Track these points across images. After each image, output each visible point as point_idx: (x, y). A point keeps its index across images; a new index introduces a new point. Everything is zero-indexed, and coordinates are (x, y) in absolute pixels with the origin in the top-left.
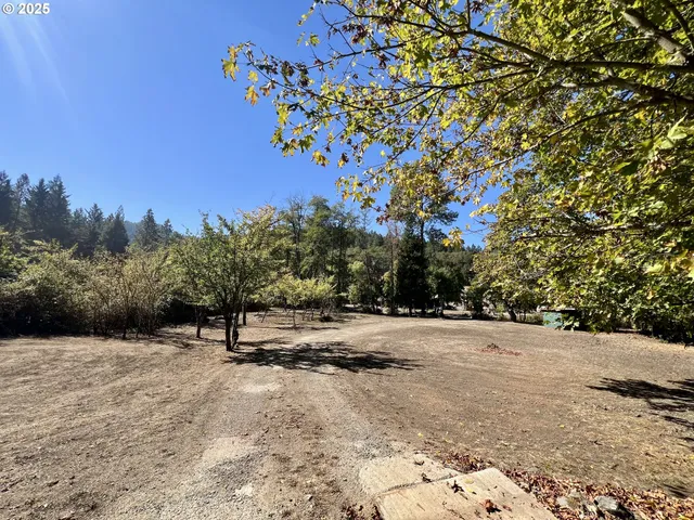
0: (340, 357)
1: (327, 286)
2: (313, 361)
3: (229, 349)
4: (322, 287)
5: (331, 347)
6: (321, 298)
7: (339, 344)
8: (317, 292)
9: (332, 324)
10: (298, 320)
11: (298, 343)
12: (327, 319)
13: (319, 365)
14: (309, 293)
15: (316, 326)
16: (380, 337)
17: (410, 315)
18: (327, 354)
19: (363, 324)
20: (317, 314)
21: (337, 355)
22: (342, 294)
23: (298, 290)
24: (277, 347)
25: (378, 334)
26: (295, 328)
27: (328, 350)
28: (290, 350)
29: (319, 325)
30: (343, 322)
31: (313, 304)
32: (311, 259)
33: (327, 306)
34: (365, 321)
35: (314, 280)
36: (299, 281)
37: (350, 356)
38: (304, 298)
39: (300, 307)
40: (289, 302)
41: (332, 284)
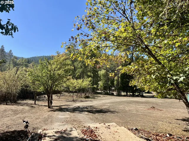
0: (90, 110)
1: (88, 83)
2: (80, 111)
3: (49, 107)
4: (85, 83)
5: (87, 107)
6: (85, 88)
7: (91, 106)
8: (83, 85)
9: (90, 99)
10: (75, 98)
11: (75, 106)
12: (88, 97)
13: (82, 112)
14: (79, 86)
15: (83, 100)
16: (109, 104)
17: (126, 96)
18: (86, 109)
19: (103, 99)
20: (83, 95)
21: (89, 109)
22: (94, 86)
23: (75, 85)
24: (67, 107)
25: (108, 103)
26: (73, 101)
27: (86, 108)
28: (72, 108)
29: (84, 99)
30: (94, 98)
31: (81, 90)
32: (81, 70)
33: (88, 91)
34: (104, 98)
35: (81, 80)
36: (75, 80)
37: (94, 110)
38: (77, 88)
39: (75, 92)
40: (70, 90)
41: (90, 81)
